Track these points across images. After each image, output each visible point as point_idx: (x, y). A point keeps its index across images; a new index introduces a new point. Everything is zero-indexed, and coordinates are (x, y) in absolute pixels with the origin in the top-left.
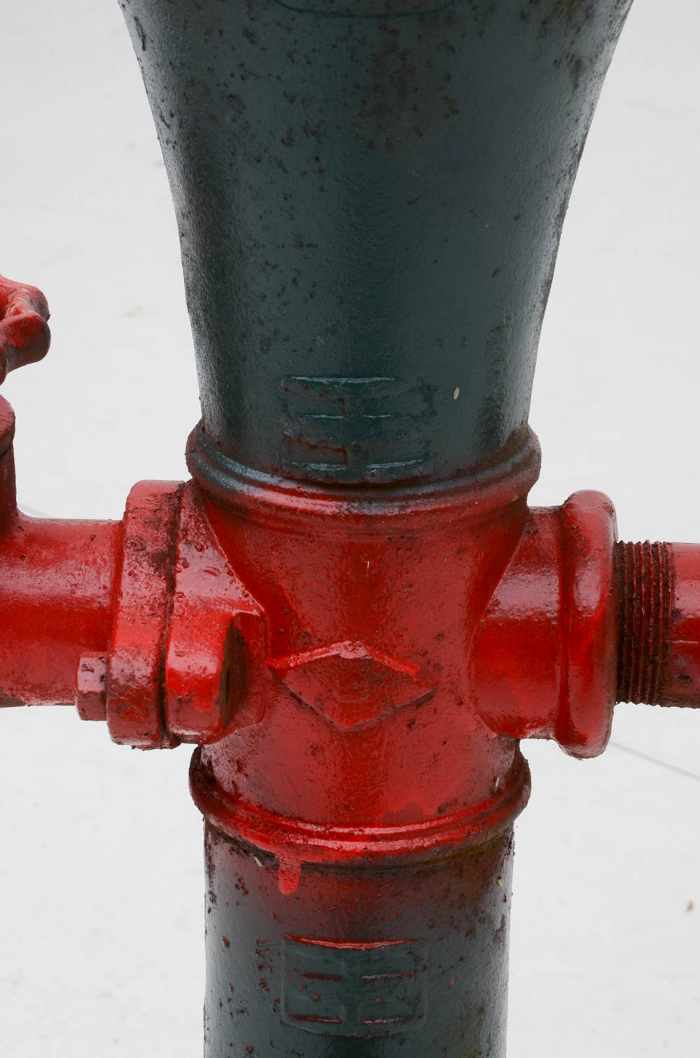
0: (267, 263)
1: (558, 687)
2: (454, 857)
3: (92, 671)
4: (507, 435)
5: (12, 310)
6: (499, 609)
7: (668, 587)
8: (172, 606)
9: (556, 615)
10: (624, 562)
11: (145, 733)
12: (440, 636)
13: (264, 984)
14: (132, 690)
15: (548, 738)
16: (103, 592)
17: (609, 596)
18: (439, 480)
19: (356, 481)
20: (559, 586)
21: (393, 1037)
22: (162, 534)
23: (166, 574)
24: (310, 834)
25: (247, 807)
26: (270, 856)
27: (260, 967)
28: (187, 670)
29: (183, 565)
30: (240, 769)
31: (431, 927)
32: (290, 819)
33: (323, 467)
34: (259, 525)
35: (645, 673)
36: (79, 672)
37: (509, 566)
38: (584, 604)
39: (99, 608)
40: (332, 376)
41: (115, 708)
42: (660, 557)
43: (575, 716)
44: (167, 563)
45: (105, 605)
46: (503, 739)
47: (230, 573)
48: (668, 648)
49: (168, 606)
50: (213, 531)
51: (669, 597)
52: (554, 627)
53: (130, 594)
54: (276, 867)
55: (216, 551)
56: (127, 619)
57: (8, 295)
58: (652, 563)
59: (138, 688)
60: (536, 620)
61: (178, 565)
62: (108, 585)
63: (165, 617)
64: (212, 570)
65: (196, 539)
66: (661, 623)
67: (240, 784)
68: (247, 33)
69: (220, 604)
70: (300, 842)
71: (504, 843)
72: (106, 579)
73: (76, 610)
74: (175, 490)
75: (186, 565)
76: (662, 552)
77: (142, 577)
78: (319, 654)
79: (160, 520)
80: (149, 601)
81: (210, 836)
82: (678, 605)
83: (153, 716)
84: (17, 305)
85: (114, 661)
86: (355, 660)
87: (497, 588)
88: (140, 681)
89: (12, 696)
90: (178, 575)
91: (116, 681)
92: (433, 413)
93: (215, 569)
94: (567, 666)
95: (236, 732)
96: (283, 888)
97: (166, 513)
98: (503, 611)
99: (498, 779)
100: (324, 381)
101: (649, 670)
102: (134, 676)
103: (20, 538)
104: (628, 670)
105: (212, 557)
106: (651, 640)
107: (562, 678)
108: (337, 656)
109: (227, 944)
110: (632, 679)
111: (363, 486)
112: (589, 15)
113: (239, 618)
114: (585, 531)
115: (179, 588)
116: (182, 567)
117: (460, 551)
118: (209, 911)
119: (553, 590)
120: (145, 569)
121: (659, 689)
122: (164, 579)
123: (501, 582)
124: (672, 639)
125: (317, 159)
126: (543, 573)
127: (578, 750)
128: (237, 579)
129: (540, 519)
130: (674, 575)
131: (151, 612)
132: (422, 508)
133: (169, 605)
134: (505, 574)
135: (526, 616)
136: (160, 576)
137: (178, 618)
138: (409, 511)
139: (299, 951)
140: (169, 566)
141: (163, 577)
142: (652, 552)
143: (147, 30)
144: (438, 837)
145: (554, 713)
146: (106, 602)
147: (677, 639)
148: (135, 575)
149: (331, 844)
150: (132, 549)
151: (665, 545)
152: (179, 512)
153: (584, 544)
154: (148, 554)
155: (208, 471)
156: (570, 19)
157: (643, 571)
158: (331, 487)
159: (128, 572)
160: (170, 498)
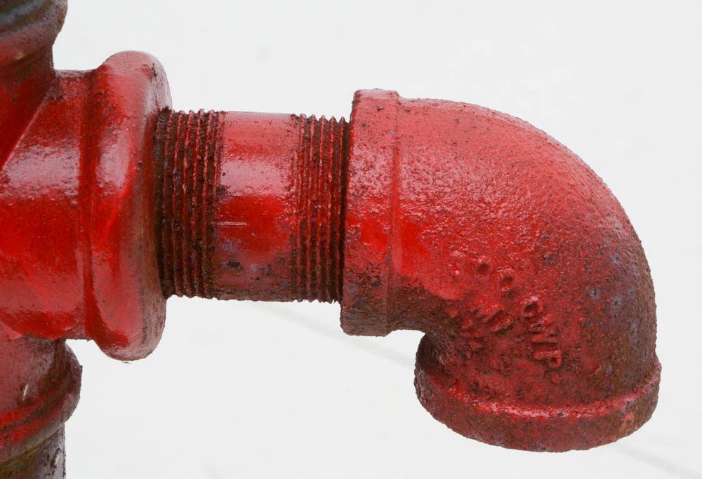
1: (82, 277)
6: (9, 187)
7: (214, 161)
9: (76, 193)
10: (166, 133)
17: (137, 170)
20: (80, 160)
35: (189, 260)
37: (22, 137)
38: (107, 179)
42: (209, 127)
46: (31, 340)
48: (213, 230)
51: (214, 172)
52: (73, 207)
58: (198, 133)
60: (53, 199)
66: (204, 202)
76: (212, 122)
82: (224, 181)
87: (7, 163)
94: (90, 254)
98: (14, 189)
99: (27, 387)
101: (194, 256)
104: (170, 257)
106: (193, 222)
107: (85, 267)
110: (175, 267)
114: (113, 96)
119: (74, 165)
121: (209, 278)
123: (12, 155)
124: (217, 221)
126: (63, 146)
129: (68, 84)
130: (221, 147)
134: (17, 146)
135: (41, 195)
142: (201, 121)
145: (82, 307)
147: (223, 220)
153: (110, 110)
157: (187, 143)
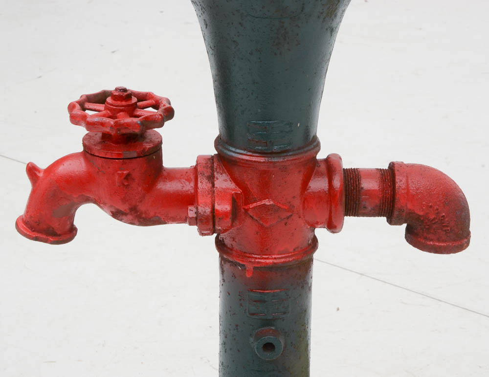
0: (243, 88)
1: (329, 211)
2: (299, 264)
3: (192, 211)
4: (312, 137)
5: (163, 105)
6: (311, 189)
7: (359, 181)
8: (214, 191)
9: (327, 190)
10: (346, 174)
11: (209, 228)
12: (294, 197)
13: (241, 305)
14: (205, 216)
15: (324, 228)
16: (191, 188)
17: (343, 184)
18: (293, 151)
19: (270, 151)
20: (328, 181)
21: (281, 319)
22: (209, 170)
24: (256, 258)
25: (236, 251)
26: (244, 265)
27: (240, 300)
28: (221, 209)
30: (233, 240)
31: (292, 285)
32: (250, 254)
33: (260, 148)
34: (240, 166)
35: (353, 207)
36: (188, 211)
37: (313, 176)
38: (336, 186)
39: (190, 193)
40: (263, 121)
41: (200, 222)
42: (356, 172)
43: (333, 220)
44: (211, 178)
46: (310, 229)
47: (230, 181)
48: (360, 199)
50: (225, 169)
51: (360, 184)
52: (327, 193)
53: (201, 188)
54: (245, 269)
55: (226, 174)
56: (201, 196)
58: (354, 174)
59: (207, 215)
60: (322, 192)
61: (215, 179)
62: (193, 186)
63: (212, 195)
65: (220, 171)
66: (358, 192)
67: (234, 245)
68: (240, 23)
69: (228, 190)
70: (253, 261)
71: (311, 260)
72: (192, 184)
73: (184, 194)
75: (217, 179)
77: (204, 183)
78: (259, 203)
80: (207, 190)
81: (223, 262)
82: (362, 186)
83: (211, 223)
84: (164, 103)
85: (199, 207)
86: (270, 205)
87: (310, 183)
88: (207, 213)
90: (215, 182)
91: (200, 213)
92: (292, 131)
93: (226, 180)
94: (331, 205)
95: (232, 229)
96: (248, 276)
97: (209, 164)
99: (310, 241)
100: (260, 122)
101: (355, 206)
102: (205, 212)
103: (165, 173)
104: (348, 206)
105: (225, 176)
106: (355, 197)
107: (330, 209)
108: (264, 204)
109: (229, 294)
110: (349, 209)
111: (272, 153)
112: (335, 16)
113: (235, 194)
115: (215, 186)
117: (299, 172)
118: (222, 285)
119: (326, 183)
120: (205, 181)
121: (357, 211)
123: (311, 181)
124: (361, 196)
125: (260, 58)
126: (323, 178)
127: (334, 230)
129: (321, 162)
130: (361, 177)
131: (208, 193)
132: (289, 159)
134: (312, 179)
135: (319, 191)
136: (210, 183)
137: (217, 194)
138: (286, 160)
139: (252, 294)
140: (212, 180)
142: (353, 171)
143: (208, 23)
144: (294, 258)
145: (327, 219)
146: (193, 191)
148: (202, 183)
149: (262, 261)
150: (201, 175)
151: (357, 169)
152: (213, 163)
154: (205, 176)
155: (223, 151)
156: (331, 17)
157: (351, 176)
158: (262, 153)
159: (200, 182)
160: (210, 160)
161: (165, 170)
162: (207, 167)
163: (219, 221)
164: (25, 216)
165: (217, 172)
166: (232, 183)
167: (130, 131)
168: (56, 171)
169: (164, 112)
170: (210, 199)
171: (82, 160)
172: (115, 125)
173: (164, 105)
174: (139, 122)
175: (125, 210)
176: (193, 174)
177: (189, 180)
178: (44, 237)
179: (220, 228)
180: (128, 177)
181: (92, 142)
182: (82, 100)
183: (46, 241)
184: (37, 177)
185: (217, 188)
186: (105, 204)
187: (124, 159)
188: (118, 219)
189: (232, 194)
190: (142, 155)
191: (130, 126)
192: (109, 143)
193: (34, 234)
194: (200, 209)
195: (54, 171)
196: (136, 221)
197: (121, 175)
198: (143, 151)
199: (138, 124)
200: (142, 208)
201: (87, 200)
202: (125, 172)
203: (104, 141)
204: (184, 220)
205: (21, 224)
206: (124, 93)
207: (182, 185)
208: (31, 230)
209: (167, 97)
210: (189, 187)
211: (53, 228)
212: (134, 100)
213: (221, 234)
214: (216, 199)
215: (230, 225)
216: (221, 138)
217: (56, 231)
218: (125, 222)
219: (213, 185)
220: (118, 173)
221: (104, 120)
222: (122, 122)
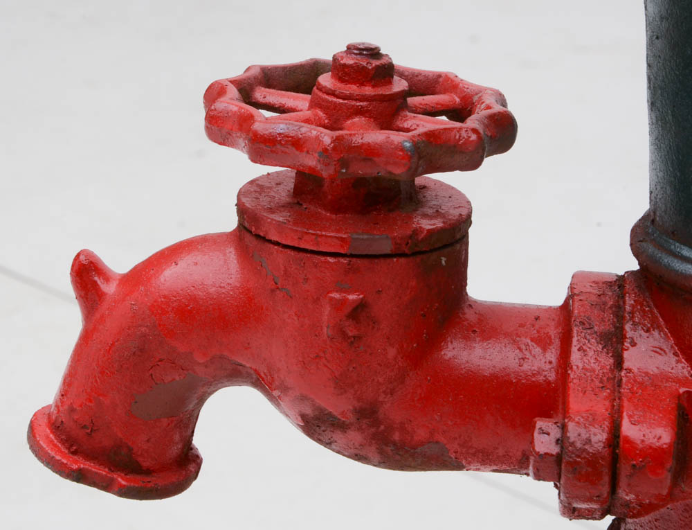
3: (548, 434)
5: (483, 106)
8: (620, 380)
11: (597, 495)
14: (588, 453)
16: (548, 366)
22: (608, 316)
23: (613, 352)
28: (642, 438)
29: (630, 343)
36: (536, 434)
39: (545, 381)
41: (571, 470)
44: (615, 342)
45: (550, 378)
47: (675, 354)
49: (616, 381)
50: (659, 315)
53: (580, 368)
55: (662, 333)
56: (578, 390)
57: (473, 96)
59: (594, 452)
61: (625, 344)
62: (554, 360)
63: (614, 390)
64: (658, 350)
65: (642, 321)
69: (667, 381)
72: (552, 355)
73: (523, 381)
74: (615, 280)
75: (634, 344)
77: (591, 353)
79: (605, 304)
80: (598, 375)
83: (606, 479)
84: (488, 102)
85: (571, 426)
88: (596, 445)
89: (456, 458)
90: (625, 352)
91: (572, 444)
93: (661, 349)
95: (669, 506)
97: (610, 298)
102: (590, 441)
103: (470, 315)
105: (658, 338)
113: (686, 396)
115: (626, 365)
116: (629, 345)
120: (594, 346)
122: (611, 356)
128: (683, 360)
131: (601, 385)
133: (617, 379)
136: (608, 353)
137: (628, 391)
140: (615, 345)
141: (611, 355)
146: (552, 376)
148: (585, 351)
150: (581, 328)
152: (623, 297)
154: (596, 332)
155: (660, 257)
159: (577, 347)
160: (611, 286)
161: (473, 305)
162: (602, 307)
163: (631, 476)
164: (57, 406)
165: (635, 324)
166: (678, 362)
167: (379, 169)
168: (153, 281)
169: (486, 126)
170: (607, 403)
171: (231, 254)
172: (334, 149)
173: (488, 107)
174: (408, 145)
175: (343, 413)
176: (557, 327)
177: (543, 342)
178: (103, 472)
179: (631, 497)
180: (358, 312)
181: (264, 201)
182: (249, 78)
183: (106, 486)
184: (100, 295)
185: (629, 370)
186: (285, 389)
187: (352, 256)
188: (319, 441)
189: (679, 396)
190: (407, 251)
191: (379, 155)
192: (312, 208)
193: (76, 462)
194: (573, 431)
195: (149, 279)
196: (372, 451)
197: (338, 306)
198: (410, 237)
199: (402, 149)
200: (392, 411)
201: (235, 375)
202: (352, 297)
203: (298, 203)
204: (518, 462)
205: (44, 430)
206: (371, 61)
207: (520, 356)
208: (69, 449)
209: (496, 88)
210: (541, 363)
211: (130, 450)
212: (399, 85)
213: (630, 520)
214: (626, 403)
215: (665, 492)
216: (653, 221)
217: (140, 459)
218: (338, 452)
219: (619, 363)
220: (331, 299)
221: (304, 130)
222: (357, 140)
